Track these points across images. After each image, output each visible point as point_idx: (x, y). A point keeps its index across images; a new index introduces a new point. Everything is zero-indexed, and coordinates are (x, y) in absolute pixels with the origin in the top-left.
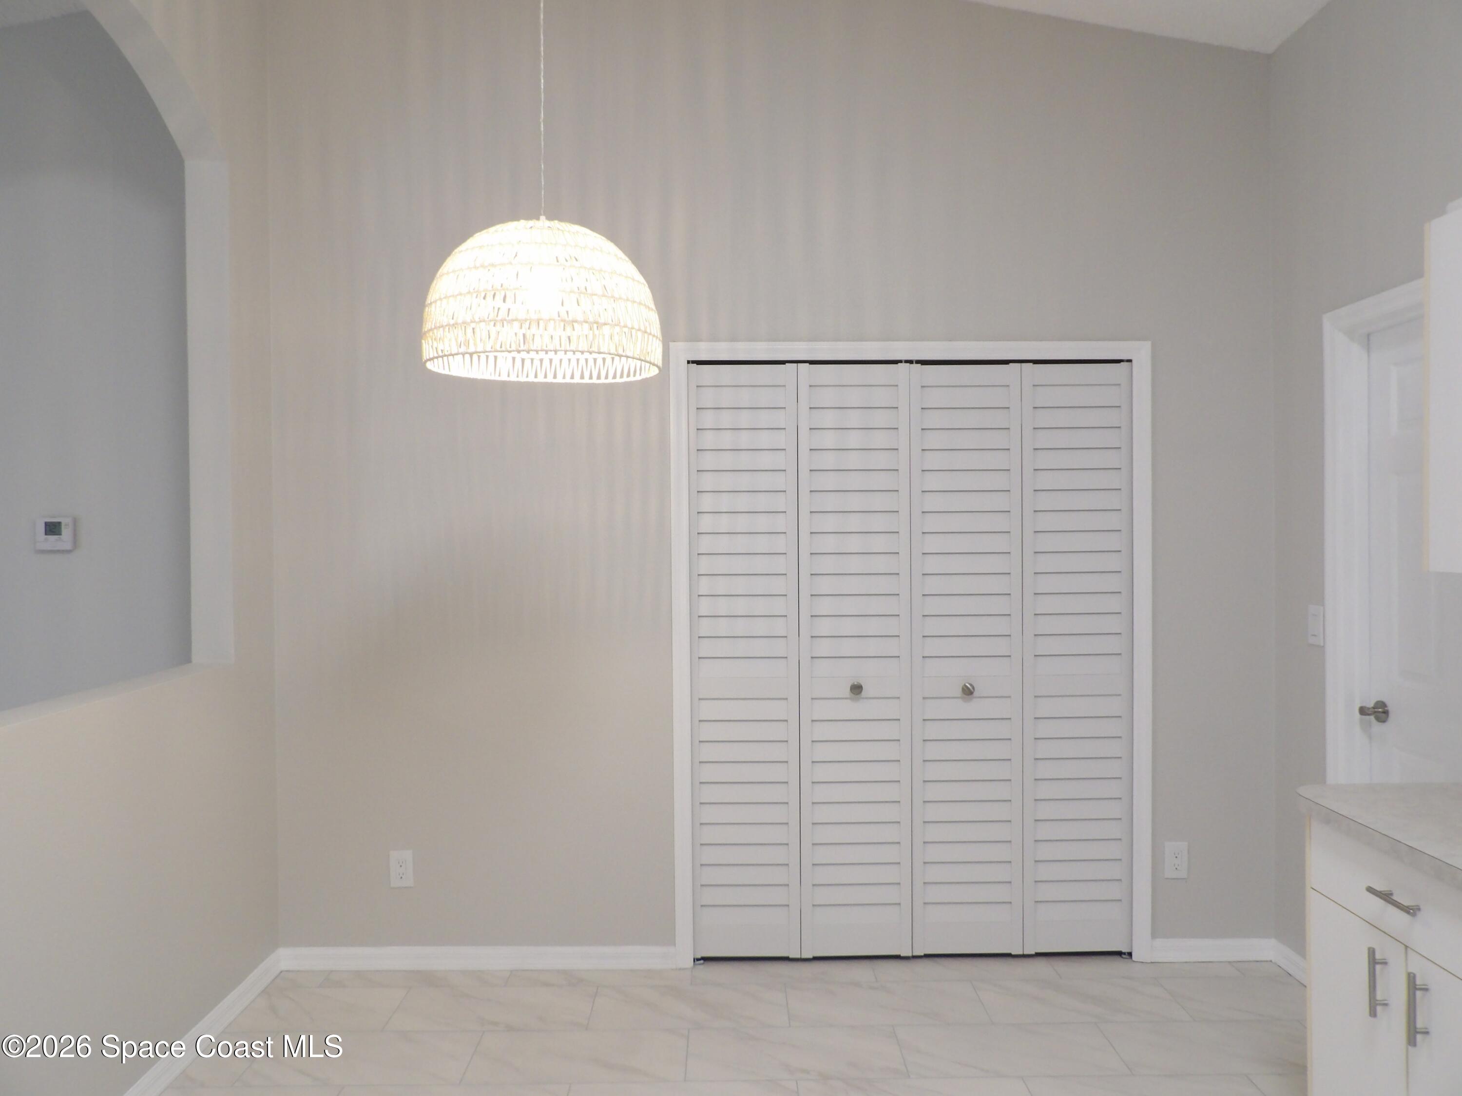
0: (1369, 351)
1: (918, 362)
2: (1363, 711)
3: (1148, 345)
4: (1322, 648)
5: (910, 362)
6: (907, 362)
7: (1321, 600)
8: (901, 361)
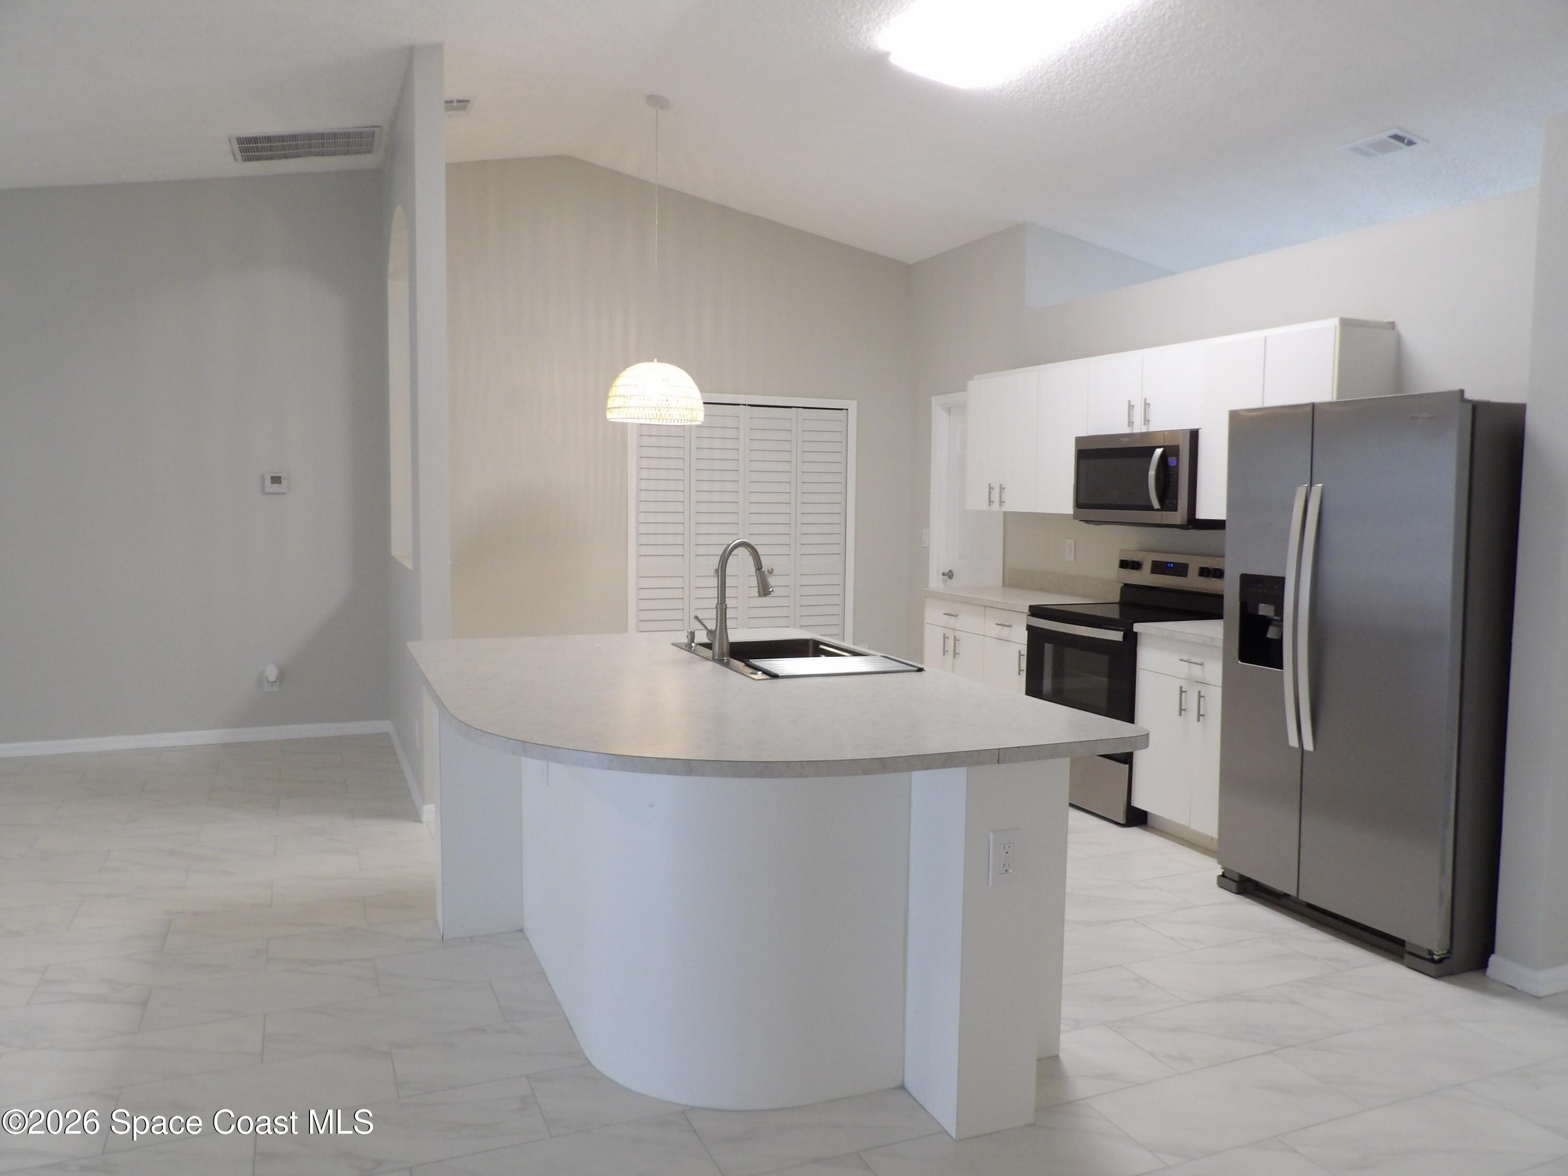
0: (949, 415)
1: (749, 405)
2: (944, 574)
3: (855, 403)
4: (928, 548)
5: (745, 405)
6: (743, 405)
7: (928, 527)
8: (740, 405)
